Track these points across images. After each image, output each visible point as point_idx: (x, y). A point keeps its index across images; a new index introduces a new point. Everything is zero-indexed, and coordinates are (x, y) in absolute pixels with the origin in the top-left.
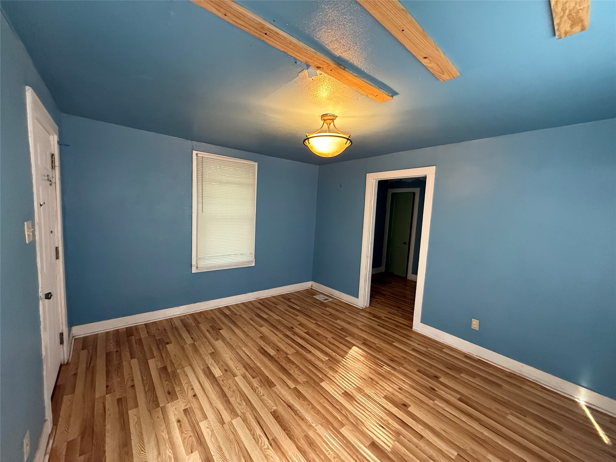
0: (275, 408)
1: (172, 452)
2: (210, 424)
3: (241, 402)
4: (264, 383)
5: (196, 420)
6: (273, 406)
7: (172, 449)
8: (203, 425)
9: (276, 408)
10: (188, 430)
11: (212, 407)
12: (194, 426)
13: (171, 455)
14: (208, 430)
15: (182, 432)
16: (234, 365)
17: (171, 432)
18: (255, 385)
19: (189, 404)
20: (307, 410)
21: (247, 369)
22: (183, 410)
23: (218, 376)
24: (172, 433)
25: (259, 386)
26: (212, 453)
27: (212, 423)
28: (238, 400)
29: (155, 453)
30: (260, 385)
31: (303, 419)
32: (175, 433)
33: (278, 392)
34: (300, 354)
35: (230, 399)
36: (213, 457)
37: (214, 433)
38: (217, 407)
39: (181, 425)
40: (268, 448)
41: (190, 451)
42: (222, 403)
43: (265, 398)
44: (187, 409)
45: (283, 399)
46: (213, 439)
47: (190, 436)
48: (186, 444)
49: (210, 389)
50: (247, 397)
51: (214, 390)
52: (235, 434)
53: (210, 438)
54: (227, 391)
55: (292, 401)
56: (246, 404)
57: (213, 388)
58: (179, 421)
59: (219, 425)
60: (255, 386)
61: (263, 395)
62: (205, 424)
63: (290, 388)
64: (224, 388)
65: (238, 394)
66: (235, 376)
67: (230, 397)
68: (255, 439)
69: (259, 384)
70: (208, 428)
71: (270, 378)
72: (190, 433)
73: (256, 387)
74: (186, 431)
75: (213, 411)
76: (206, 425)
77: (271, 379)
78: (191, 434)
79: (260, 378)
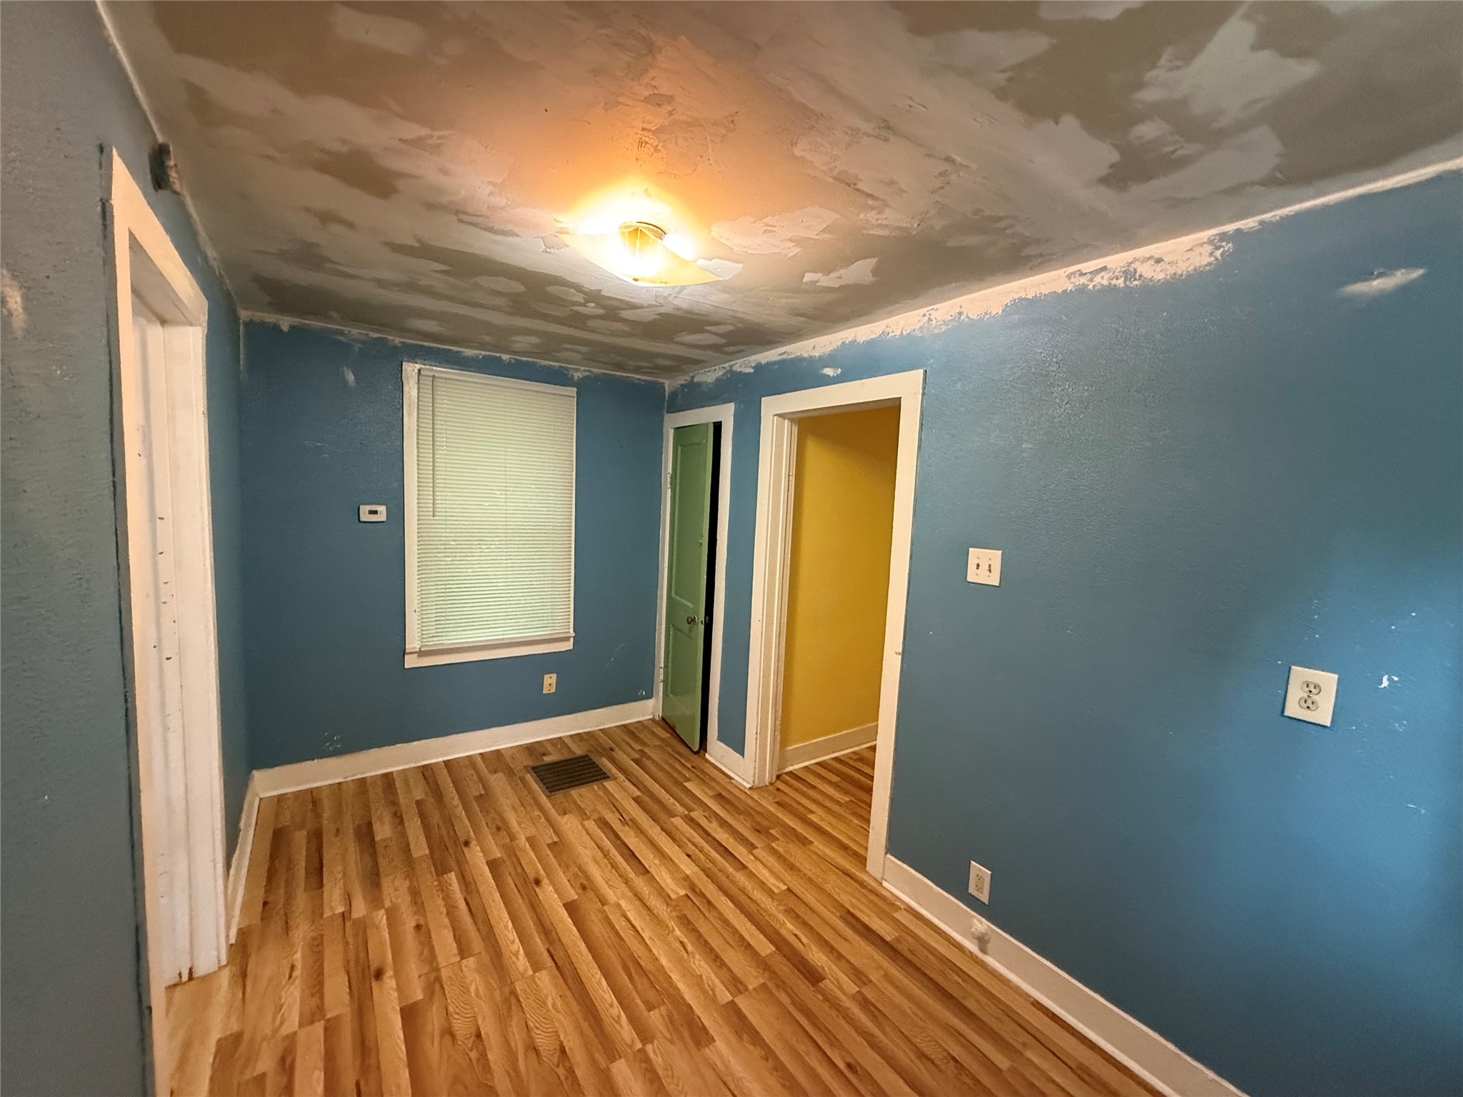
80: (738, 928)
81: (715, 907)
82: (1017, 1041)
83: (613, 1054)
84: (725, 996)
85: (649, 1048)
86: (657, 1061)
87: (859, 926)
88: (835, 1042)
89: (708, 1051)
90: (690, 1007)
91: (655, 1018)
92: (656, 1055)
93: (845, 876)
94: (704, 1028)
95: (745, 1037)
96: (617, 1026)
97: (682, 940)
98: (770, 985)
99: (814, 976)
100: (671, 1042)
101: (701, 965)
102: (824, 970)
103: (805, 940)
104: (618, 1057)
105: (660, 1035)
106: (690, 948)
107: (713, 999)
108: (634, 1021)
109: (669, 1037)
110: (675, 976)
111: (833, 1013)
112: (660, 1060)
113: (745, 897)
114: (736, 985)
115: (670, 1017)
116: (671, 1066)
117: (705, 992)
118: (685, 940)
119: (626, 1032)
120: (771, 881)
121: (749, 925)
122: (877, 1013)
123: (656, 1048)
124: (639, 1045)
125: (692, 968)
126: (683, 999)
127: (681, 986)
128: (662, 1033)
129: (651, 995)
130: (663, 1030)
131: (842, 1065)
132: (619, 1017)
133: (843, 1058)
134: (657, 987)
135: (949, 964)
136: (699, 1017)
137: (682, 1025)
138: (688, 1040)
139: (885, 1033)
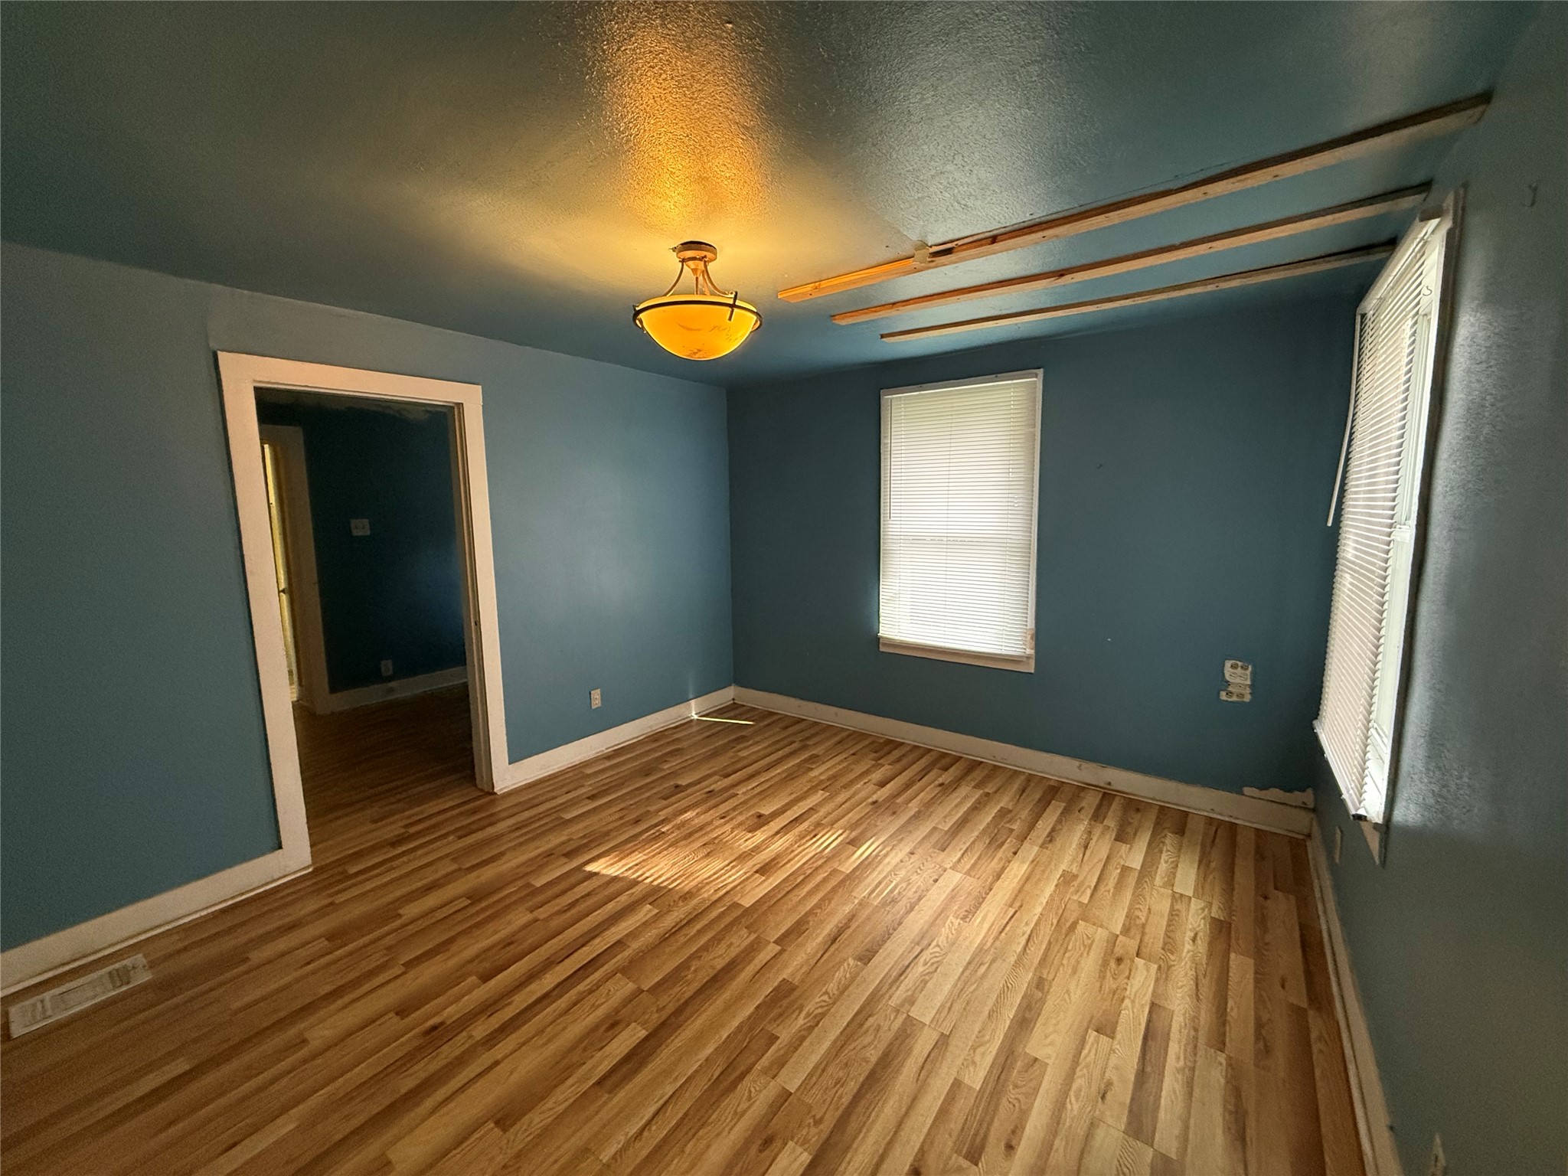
0: (851, 961)
1: (1068, 1100)
2: (963, 1064)
3: (872, 1029)
4: (783, 1008)
5: (976, 1105)
6: (849, 965)
7: (1064, 1105)
8: (976, 1079)
9: (850, 959)
10: (1010, 1102)
11: (921, 1087)
12: (991, 1095)
13: (1073, 1099)
14: (977, 1059)
15: (1024, 1114)
16: (727, 1129)
17: (1043, 1144)
18: (801, 1021)
19: (949, 1167)
20: (831, 914)
21: (742, 1073)
22: (976, 1164)
23: (805, 1150)
24: (1042, 1135)
25: (800, 1013)
26: (1008, 1022)
27: (959, 1062)
28: (867, 1039)
29: (1100, 1133)
30: (798, 1011)
31: (853, 916)
32: (1036, 1127)
33: (804, 970)
34: (631, 962)
35: (874, 1060)
36: (1011, 1017)
37: (975, 1041)
38: (916, 1076)
39: (1013, 1132)
40: (938, 946)
41: (1037, 1066)
42: (898, 1071)
43: (832, 987)
44: (966, 1157)
45: (819, 955)
46: (987, 1037)
47: (1016, 1086)
48: (1033, 1084)
49: (871, 1140)
50: (848, 1025)
51: (865, 1123)
52: (949, 1004)
53: (988, 1045)
54: (853, 1083)
55: (820, 939)
56: (870, 1016)
57: (860, 1131)
58: (1010, 1148)
59: (953, 1042)
60: (806, 1021)
61: (826, 993)
62: (971, 1075)
63: (780, 953)
64: (846, 1101)
65: (851, 1047)
66: (786, 1095)
67: (867, 1062)
68: (937, 968)
69: (794, 1016)
70: (974, 1063)
71: (761, 1000)
72: (1012, 1093)
73: (805, 1018)
74: (1014, 1106)
75: (931, 1081)
76: (972, 1069)
77: (763, 997)
78: (1011, 1087)
79: (770, 1022)
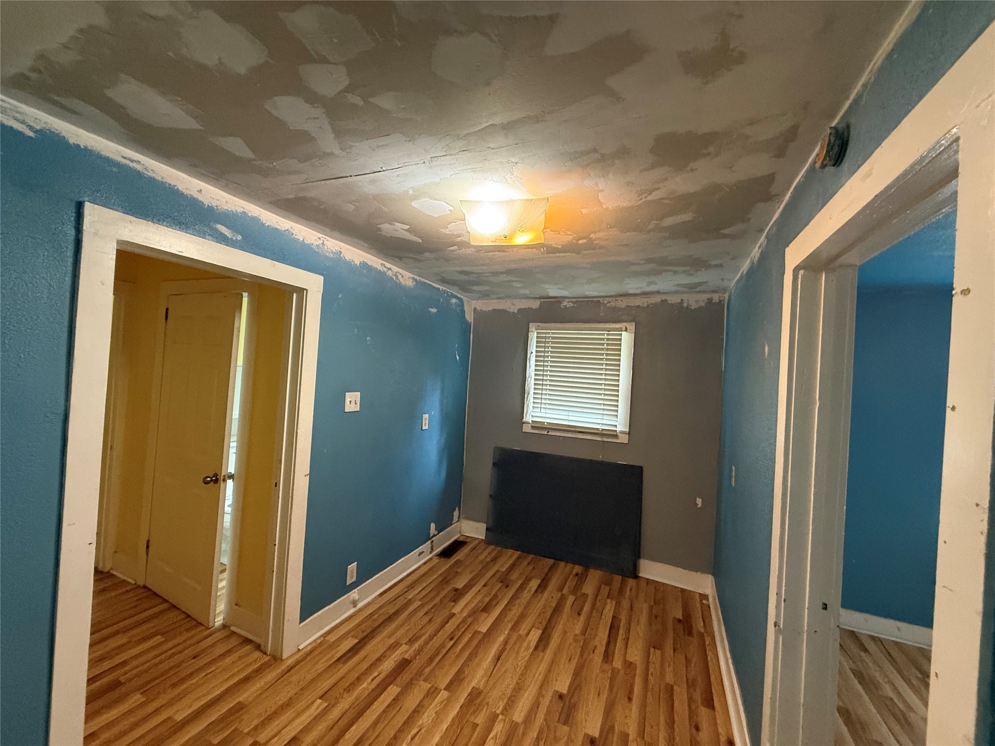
80: (381, 710)
81: (362, 735)
82: (403, 601)
83: (514, 727)
84: (444, 694)
85: (498, 712)
86: (501, 705)
87: (350, 654)
88: (443, 646)
89: (481, 686)
90: (461, 707)
91: (480, 719)
92: (499, 706)
93: (291, 672)
94: (469, 694)
95: (462, 677)
96: (499, 734)
97: (409, 740)
98: (423, 677)
99: (404, 664)
100: (488, 704)
101: (427, 718)
102: (397, 660)
103: (376, 674)
104: (514, 722)
105: (488, 711)
106: (415, 731)
107: (448, 700)
108: (489, 729)
109: (486, 708)
110: (444, 726)
111: (425, 650)
112: (501, 703)
113: (340, 722)
114: (432, 693)
115: (474, 712)
116: (500, 698)
117: (446, 705)
118: (409, 737)
119: (499, 728)
120: (312, 712)
121: (374, 707)
122: (415, 637)
123: (496, 708)
124: (501, 717)
125: (432, 721)
126: (458, 713)
127: (450, 719)
128: (486, 710)
129: (467, 731)
130: (485, 710)
131: (452, 643)
132: (492, 738)
133: (449, 642)
134: (458, 732)
135: (366, 619)
136: (465, 699)
137: (475, 705)
138: (481, 698)
139: (424, 634)
